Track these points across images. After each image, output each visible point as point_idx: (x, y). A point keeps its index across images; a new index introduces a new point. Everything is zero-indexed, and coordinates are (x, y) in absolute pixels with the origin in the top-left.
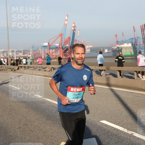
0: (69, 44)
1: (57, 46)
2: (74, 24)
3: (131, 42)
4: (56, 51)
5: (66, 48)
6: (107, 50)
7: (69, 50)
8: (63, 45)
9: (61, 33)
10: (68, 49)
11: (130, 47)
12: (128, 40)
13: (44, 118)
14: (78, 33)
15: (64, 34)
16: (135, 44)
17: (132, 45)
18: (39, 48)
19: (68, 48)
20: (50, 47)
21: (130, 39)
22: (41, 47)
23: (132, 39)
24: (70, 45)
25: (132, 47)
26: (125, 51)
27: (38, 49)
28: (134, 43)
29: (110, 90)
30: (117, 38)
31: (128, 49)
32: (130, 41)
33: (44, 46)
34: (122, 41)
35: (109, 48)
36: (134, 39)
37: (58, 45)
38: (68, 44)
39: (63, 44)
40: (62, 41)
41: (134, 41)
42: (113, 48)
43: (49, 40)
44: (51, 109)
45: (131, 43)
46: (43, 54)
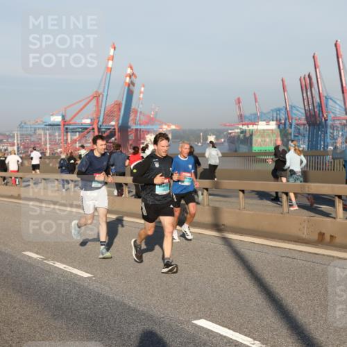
0: (118, 120)
1: (86, 124)
2: (131, 68)
3: (275, 119)
4: (84, 136)
5: (109, 131)
6: (214, 137)
7: (116, 137)
8: (100, 123)
9: (97, 92)
10: (115, 132)
11: (272, 130)
12: (269, 113)
13: (46, 313)
14: (141, 93)
15: (105, 94)
16: (285, 124)
17: (279, 127)
18: (39, 128)
19: (114, 129)
20: (66, 127)
21: (272, 110)
22: (43, 126)
23: (279, 110)
24: (120, 121)
25: (278, 130)
26: (259, 140)
27: (35, 130)
28: (283, 122)
29: (219, 241)
30: (240, 108)
31: (268, 135)
32: (273, 117)
33: (50, 123)
34: (254, 114)
35: (218, 134)
36: (283, 112)
37: (88, 121)
38: (116, 119)
39: (101, 119)
40: (99, 111)
41: (283, 116)
42: (231, 133)
43: (66, 109)
44: (64, 290)
45: (277, 120)
46: (48, 146)
